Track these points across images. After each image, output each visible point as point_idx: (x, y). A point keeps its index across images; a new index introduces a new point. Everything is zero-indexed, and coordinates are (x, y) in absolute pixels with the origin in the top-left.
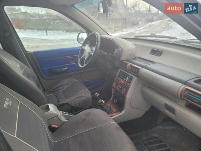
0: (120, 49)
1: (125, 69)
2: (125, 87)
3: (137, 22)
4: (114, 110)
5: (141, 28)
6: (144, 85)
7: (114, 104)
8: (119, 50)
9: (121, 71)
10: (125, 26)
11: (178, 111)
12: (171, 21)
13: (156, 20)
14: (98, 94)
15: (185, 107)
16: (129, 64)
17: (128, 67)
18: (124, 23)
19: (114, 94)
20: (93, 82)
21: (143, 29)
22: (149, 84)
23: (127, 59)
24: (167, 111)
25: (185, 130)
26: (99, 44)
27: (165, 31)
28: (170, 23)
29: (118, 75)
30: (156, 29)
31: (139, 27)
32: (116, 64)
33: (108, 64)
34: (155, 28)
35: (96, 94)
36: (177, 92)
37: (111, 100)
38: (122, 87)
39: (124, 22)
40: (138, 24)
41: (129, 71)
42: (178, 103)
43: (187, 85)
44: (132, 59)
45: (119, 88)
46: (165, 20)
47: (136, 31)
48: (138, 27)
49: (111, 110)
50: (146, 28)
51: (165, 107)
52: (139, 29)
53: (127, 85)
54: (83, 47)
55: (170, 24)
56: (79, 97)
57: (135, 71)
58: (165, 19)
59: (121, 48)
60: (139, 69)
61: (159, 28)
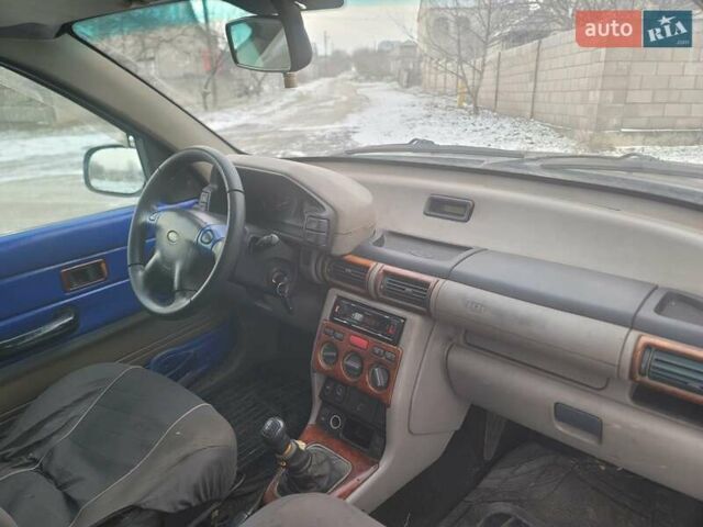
0: (328, 212)
1: (358, 289)
2: (379, 364)
3: (256, 83)
4: (345, 464)
5: (276, 105)
6: (451, 343)
7: (333, 434)
8: (323, 215)
9: (340, 298)
10: (215, 101)
11: (617, 426)
12: (361, 81)
13: (315, 78)
14: (282, 424)
15: (632, 404)
16: (377, 268)
17: (376, 280)
18: (209, 89)
19: (322, 396)
20: (192, 351)
21: (284, 107)
22: (466, 332)
23: (359, 247)
24: (560, 427)
25: (603, 468)
26: (240, 198)
27: (352, 112)
28: (358, 87)
29: (333, 314)
30: (321, 107)
31: (268, 104)
32: (313, 273)
33: (275, 276)
34: (322, 104)
35: (269, 423)
36: (617, 363)
37: (312, 421)
38: (362, 364)
39: (210, 85)
40: (258, 91)
41: (381, 296)
42: (602, 393)
43: (646, 332)
44: (374, 244)
45: (348, 368)
46: (340, 77)
47: (260, 116)
48: (263, 101)
49: (333, 468)
50: (292, 103)
51: (556, 416)
52: (268, 109)
53: (389, 355)
54: (146, 218)
55: (359, 91)
56: (185, 458)
57: (415, 296)
58: (339, 73)
59: (331, 207)
60: (426, 285)
61: (331, 103)
